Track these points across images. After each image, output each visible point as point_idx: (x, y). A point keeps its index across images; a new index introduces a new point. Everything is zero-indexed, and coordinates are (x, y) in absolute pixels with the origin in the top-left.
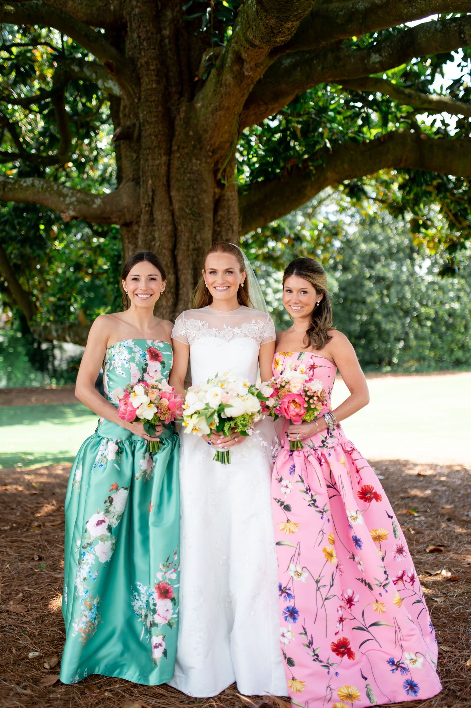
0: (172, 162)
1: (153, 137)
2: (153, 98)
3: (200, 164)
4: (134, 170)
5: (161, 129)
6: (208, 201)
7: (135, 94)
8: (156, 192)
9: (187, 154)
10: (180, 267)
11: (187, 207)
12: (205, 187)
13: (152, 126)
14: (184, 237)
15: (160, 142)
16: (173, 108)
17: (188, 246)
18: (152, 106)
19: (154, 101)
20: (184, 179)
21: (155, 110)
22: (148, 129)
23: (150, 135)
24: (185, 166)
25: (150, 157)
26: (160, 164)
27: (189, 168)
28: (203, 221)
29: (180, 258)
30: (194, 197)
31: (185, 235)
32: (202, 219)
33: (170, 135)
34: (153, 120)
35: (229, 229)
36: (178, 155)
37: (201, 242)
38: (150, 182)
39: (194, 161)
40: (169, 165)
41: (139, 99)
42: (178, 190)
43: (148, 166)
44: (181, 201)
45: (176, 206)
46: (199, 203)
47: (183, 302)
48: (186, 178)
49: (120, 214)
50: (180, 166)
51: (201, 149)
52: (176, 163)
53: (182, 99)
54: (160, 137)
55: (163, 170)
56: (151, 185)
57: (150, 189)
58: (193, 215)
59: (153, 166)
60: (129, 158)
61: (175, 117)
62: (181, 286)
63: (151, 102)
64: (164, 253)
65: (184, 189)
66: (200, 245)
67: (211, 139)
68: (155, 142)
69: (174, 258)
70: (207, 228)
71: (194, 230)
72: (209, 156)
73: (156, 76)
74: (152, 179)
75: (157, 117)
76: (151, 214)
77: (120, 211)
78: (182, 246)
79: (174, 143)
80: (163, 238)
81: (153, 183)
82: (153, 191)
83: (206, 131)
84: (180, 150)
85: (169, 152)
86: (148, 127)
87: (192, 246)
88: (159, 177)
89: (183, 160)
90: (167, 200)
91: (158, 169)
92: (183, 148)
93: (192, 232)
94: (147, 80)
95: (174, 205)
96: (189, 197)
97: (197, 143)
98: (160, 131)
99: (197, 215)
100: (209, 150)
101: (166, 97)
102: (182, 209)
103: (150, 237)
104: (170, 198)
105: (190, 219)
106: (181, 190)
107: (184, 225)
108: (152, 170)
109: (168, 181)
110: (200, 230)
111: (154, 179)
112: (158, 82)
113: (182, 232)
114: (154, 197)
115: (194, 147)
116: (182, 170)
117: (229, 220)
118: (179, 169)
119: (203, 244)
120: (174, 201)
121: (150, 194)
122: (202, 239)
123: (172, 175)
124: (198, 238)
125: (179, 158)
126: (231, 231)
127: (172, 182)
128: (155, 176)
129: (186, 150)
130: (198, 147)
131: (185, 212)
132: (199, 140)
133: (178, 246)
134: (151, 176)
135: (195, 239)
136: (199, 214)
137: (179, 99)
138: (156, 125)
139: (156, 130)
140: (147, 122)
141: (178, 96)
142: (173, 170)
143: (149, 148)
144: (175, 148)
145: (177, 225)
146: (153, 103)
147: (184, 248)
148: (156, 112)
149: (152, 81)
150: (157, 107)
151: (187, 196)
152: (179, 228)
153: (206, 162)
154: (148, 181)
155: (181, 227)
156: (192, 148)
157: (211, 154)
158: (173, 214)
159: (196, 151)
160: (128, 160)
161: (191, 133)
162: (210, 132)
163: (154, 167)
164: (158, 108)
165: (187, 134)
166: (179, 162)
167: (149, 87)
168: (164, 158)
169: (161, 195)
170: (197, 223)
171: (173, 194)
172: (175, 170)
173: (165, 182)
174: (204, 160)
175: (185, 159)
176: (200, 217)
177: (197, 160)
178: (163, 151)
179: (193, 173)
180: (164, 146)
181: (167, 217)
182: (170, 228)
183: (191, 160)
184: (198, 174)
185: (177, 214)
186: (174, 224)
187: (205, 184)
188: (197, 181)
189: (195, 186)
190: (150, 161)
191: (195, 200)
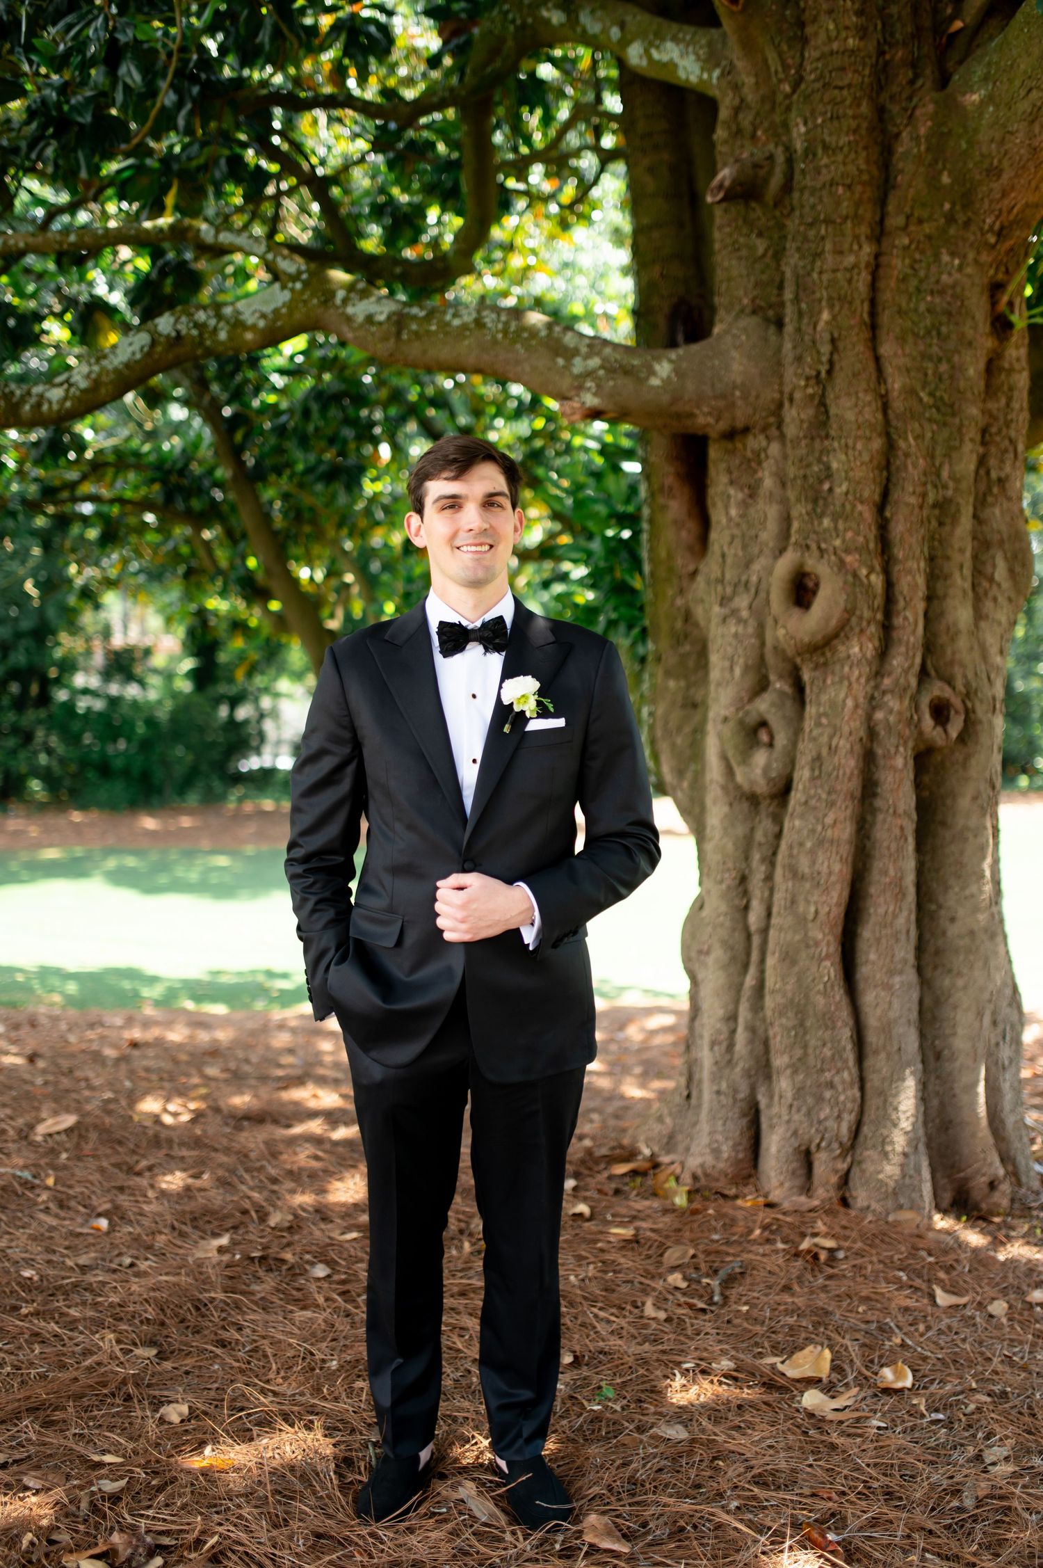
0: (884, 260)
1: (841, 190)
2: (849, 77)
3: (960, 268)
4: (756, 285)
5: (863, 167)
6: (974, 370)
8: (841, 345)
9: (929, 238)
10: (899, 553)
11: (923, 388)
12: (970, 333)
13: (840, 158)
14: (913, 470)
15: (858, 204)
16: (895, 109)
17: (924, 495)
18: (843, 101)
19: (849, 86)
20: (916, 310)
21: (850, 112)
22: (827, 166)
23: (832, 183)
24: (922, 274)
25: (828, 246)
26: (855, 266)
27: (933, 280)
28: (961, 425)
29: (898, 528)
30: (940, 360)
31: (915, 466)
32: (957, 421)
33: (884, 185)
34: (844, 140)
35: (1006, 451)
36: (906, 241)
37: (951, 484)
38: (825, 316)
39: (946, 258)
40: (876, 269)
42: (902, 340)
43: (820, 273)
44: (908, 370)
45: (896, 383)
46: (951, 377)
47: (903, 649)
48: (922, 307)
50: (909, 271)
51: (967, 224)
52: (897, 264)
53: (920, 82)
54: (859, 188)
55: (862, 281)
56: (827, 323)
57: (827, 337)
58: (938, 409)
59: (835, 271)
60: (744, 252)
61: (898, 135)
62: (901, 604)
63: (841, 88)
64: (861, 514)
65: (916, 335)
66: (950, 493)
67: (1004, 194)
68: (845, 204)
69: (883, 527)
70: (968, 446)
71: (939, 451)
72: (986, 243)
73: (859, 13)
74: (831, 307)
75: (855, 131)
76: (824, 402)
78: (906, 497)
79: (891, 208)
80: (858, 474)
81: (834, 317)
82: (833, 341)
83: (994, 172)
84: (912, 228)
85: (879, 233)
86: (825, 161)
87: (931, 497)
88: (850, 303)
89: (917, 256)
90: (871, 365)
91: (850, 281)
92: (920, 221)
93: (933, 457)
94: (831, 26)
95: (890, 380)
96: (930, 358)
97: (958, 208)
98: (861, 171)
99: (947, 409)
100: (991, 227)
101: (882, 74)
102: (911, 392)
103: (818, 468)
104: (877, 359)
105: (930, 420)
106: (910, 339)
107: (916, 438)
108: (832, 283)
109: (873, 314)
110: (951, 450)
111: (837, 308)
112: (863, 33)
113: (907, 455)
114: (836, 357)
115: (951, 218)
116: (914, 283)
117: (1008, 424)
118: (904, 279)
119: (956, 490)
120: (889, 370)
121: (825, 349)
122: (952, 477)
123: (886, 296)
124: (945, 474)
125: (906, 248)
126: (1011, 455)
127: (885, 318)
128: (840, 300)
129: (927, 228)
130: (961, 218)
131: (921, 400)
132: (966, 198)
133: (895, 495)
134: (830, 299)
135: (938, 475)
136: (952, 406)
137: (912, 82)
138: (853, 156)
139: (852, 169)
140: (826, 147)
141: (910, 74)
142: (888, 284)
143: (828, 221)
144: (895, 221)
145: (895, 437)
146: (845, 92)
147: (913, 500)
148: (854, 117)
149: (847, 28)
150: (857, 102)
151: (924, 356)
152: (902, 444)
154: (820, 312)
155: (908, 443)
156: (942, 221)
157: (992, 240)
158: (885, 408)
159: (952, 231)
160: (740, 258)
161: (945, 179)
163: (839, 275)
164: (859, 106)
165: (932, 181)
166: (907, 261)
167: (835, 46)
168: (867, 249)
169: (854, 353)
170: (946, 433)
171: (887, 349)
172: (893, 284)
173: (866, 317)
174: (971, 256)
175: (923, 252)
176: (954, 415)
177: (953, 254)
178: (864, 230)
179: (942, 292)
180: (868, 216)
181: (871, 414)
182: (877, 444)
183: (937, 257)
184: (954, 296)
185: (898, 405)
186: (888, 435)
187: (969, 323)
188: (949, 314)
189: (944, 329)
190: (829, 258)
191: (944, 367)
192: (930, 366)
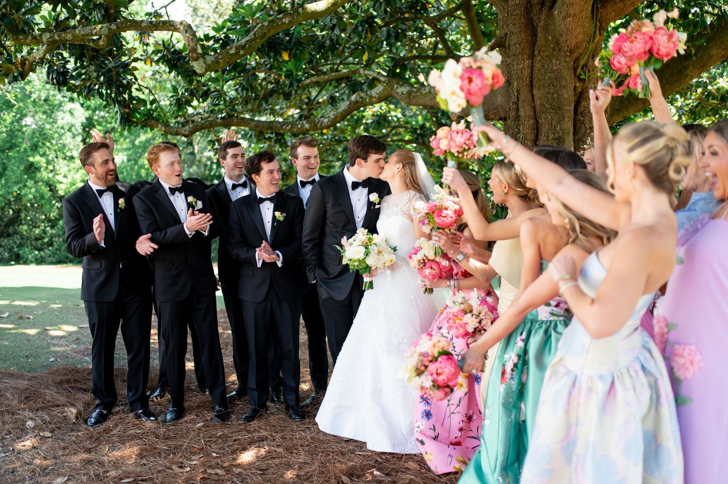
0: (534, 64)
1: (518, 45)
2: (517, 12)
3: (559, 64)
5: (524, 37)
6: (567, 95)
7: (504, 9)
8: (521, 92)
9: (547, 56)
11: (547, 103)
12: (565, 84)
13: (516, 36)
14: (544, 129)
15: (523, 49)
16: (535, 18)
17: (548, 137)
20: (544, 79)
21: (518, 22)
23: (515, 44)
24: (546, 67)
25: (515, 63)
26: (523, 68)
27: (550, 69)
28: (563, 114)
30: (554, 93)
31: (545, 127)
32: (562, 112)
33: (533, 42)
34: (517, 31)
36: (540, 58)
37: (561, 132)
38: (516, 84)
39: (554, 61)
40: (532, 68)
41: (508, 14)
42: (539, 89)
43: (514, 71)
44: (542, 98)
45: (538, 102)
46: (558, 98)
48: (546, 78)
49: (496, 111)
50: (541, 67)
51: (559, 50)
52: (537, 65)
53: (543, 9)
54: (523, 44)
55: (527, 72)
56: (516, 86)
57: (516, 90)
58: (553, 109)
61: (537, 26)
63: (515, 15)
64: (527, 144)
65: (544, 87)
66: (560, 135)
67: (567, 41)
68: (519, 50)
70: (567, 119)
71: (554, 123)
72: (567, 55)
74: (517, 81)
75: (521, 27)
76: (518, 110)
77: (496, 109)
79: (536, 48)
80: (526, 131)
81: (518, 84)
82: (518, 91)
83: (561, 35)
84: (542, 54)
85: (532, 56)
86: (513, 37)
88: (523, 79)
89: (544, 62)
90: (530, 98)
91: (522, 72)
92: (544, 52)
93: (552, 124)
95: (536, 102)
96: (550, 93)
97: (556, 46)
98: (523, 39)
99: (558, 109)
100: (567, 50)
101: (528, 9)
102: (543, 105)
103: (516, 130)
104: (533, 95)
105: (550, 113)
107: (545, 119)
108: (517, 73)
109: (531, 82)
110: (560, 122)
111: (519, 81)
113: (542, 124)
114: (519, 96)
115: (554, 50)
116: (543, 70)
118: (540, 70)
120: (536, 98)
121: (516, 94)
122: (561, 130)
123: (535, 76)
124: (558, 129)
125: (540, 60)
127: (535, 82)
128: (519, 79)
129: (546, 53)
130: (557, 49)
131: (546, 107)
132: (558, 43)
133: (540, 137)
134: (516, 78)
136: (559, 107)
137: (540, 9)
138: (520, 35)
139: (520, 39)
141: (540, 7)
142: (536, 71)
143: (515, 55)
144: (536, 52)
145: (538, 119)
146: (517, 16)
147: (544, 138)
148: (520, 23)
151: (547, 93)
152: (540, 121)
153: (565, 61)
154: (514, 83)
155: (542, 120)
156: (551, 50)
157: (569, 54)
158: (535, 110)
159: (555, 53)
161: (550, 38)
162: (564, 36)
163: (518, 71)
164: (521, 20)
165: (546, 39)
166: (541, 64)
168: (527, 62)
169: (524, 94)
170: (557, 116)
171: (535, 92)
173: (528, 83)
174: (563, 60)
175: (546, 61)
176: (560, 110)
177: (557, 60)
178: (525, 56)
179: (553, 72)
180: (527, 52)
181: (530, 113)
182: (532, 122)
183: (551, 61)
184: (558, 73)
185: (538, 109)
186: (536, 119)
187: (564, 80)
188: (556, 79)
189: (555, 84)
190: (515, 66)
191: (555, 95)
192: (550, 97)
